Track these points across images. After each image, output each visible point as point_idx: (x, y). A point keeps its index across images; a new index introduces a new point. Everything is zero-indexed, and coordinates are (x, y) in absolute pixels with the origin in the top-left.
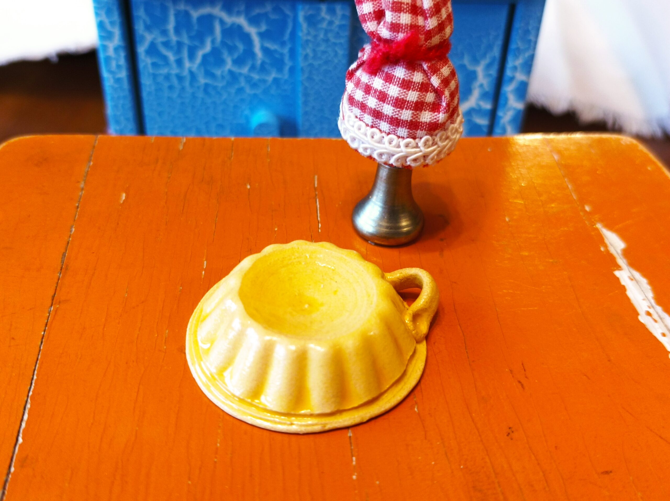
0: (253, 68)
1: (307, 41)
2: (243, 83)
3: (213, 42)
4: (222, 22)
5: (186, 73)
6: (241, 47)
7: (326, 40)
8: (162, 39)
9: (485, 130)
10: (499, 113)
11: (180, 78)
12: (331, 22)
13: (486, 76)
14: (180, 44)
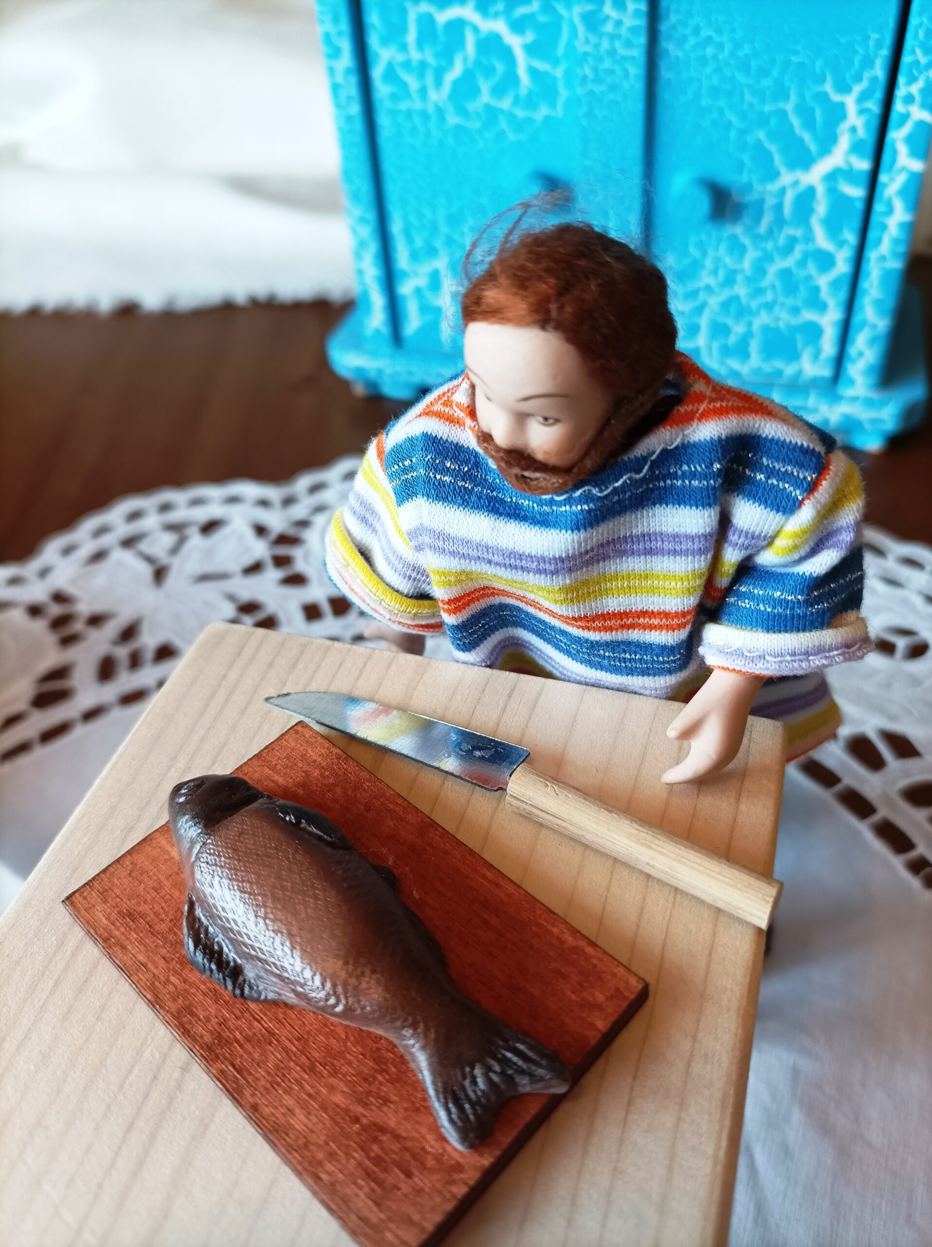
0: (516, 101)
1: (586, 55)
2: (503, 124)
3: (465, 59)
4: (476, 29)
5: (431, 109)
6: (500, 67)
7: (612, 52)
8: (400, 58)
9: (860, 206)
10: (883, 178)
11: (424, 115)
12: (619, 23)
13: (862, 111)
14: (423, 64)
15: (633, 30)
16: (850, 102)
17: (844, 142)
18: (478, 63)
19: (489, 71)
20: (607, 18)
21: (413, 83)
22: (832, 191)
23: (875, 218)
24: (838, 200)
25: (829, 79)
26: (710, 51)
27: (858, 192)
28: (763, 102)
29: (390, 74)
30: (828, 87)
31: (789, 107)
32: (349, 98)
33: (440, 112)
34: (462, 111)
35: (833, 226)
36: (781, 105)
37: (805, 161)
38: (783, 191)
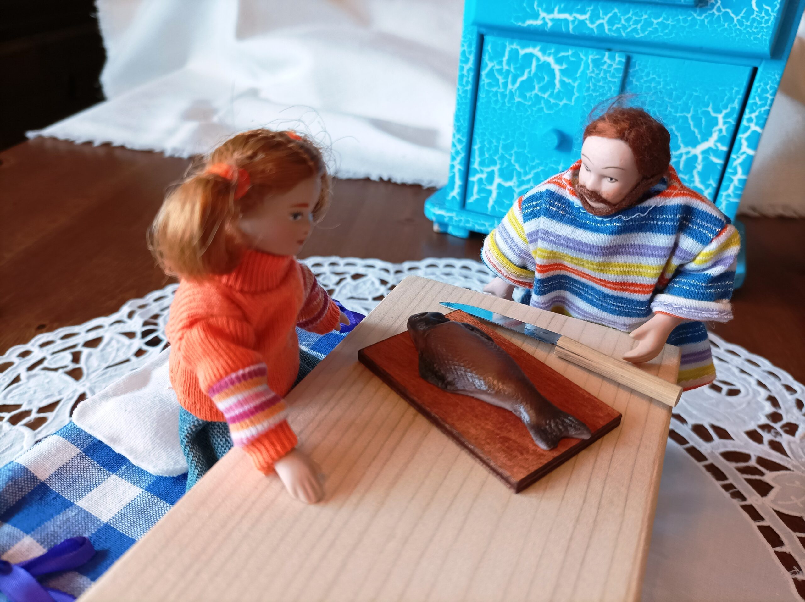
0: (552, 95)
1: (591, 78)
2: (543, 104)
3: (530, 72)
4: (538, 59)
5: (507, 92)
6: (547, 78)
7: (605, 78)
8: (497, 67)
9: (720, 168)
10: (733, 156)
11: (504, 95)
12: (610, 66)
13: (725, 123)
14: (508, 72)
15: (616, 69)
16: (720, 117)
17: (715, 136)
18: (536, 74)
19: (541, 79)
20: (605, 62)
21: (501, 80)
22: (705, 159)
23: (727, 175)
24: (708, 164)
25: (711, 105)
26: (653, 85)
27: (719, 161)
28: (676, 112)
29: (491, 74)
30: (710, 109)
31: (689, 116)
32: (467, 82)
33: (512, 95)
34: (523, 96)
35: (704, 177)
36: (685, 114)
37: (694, 143)
38: (681, 156)
